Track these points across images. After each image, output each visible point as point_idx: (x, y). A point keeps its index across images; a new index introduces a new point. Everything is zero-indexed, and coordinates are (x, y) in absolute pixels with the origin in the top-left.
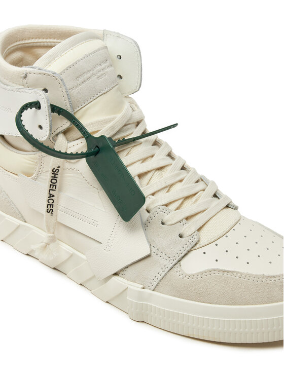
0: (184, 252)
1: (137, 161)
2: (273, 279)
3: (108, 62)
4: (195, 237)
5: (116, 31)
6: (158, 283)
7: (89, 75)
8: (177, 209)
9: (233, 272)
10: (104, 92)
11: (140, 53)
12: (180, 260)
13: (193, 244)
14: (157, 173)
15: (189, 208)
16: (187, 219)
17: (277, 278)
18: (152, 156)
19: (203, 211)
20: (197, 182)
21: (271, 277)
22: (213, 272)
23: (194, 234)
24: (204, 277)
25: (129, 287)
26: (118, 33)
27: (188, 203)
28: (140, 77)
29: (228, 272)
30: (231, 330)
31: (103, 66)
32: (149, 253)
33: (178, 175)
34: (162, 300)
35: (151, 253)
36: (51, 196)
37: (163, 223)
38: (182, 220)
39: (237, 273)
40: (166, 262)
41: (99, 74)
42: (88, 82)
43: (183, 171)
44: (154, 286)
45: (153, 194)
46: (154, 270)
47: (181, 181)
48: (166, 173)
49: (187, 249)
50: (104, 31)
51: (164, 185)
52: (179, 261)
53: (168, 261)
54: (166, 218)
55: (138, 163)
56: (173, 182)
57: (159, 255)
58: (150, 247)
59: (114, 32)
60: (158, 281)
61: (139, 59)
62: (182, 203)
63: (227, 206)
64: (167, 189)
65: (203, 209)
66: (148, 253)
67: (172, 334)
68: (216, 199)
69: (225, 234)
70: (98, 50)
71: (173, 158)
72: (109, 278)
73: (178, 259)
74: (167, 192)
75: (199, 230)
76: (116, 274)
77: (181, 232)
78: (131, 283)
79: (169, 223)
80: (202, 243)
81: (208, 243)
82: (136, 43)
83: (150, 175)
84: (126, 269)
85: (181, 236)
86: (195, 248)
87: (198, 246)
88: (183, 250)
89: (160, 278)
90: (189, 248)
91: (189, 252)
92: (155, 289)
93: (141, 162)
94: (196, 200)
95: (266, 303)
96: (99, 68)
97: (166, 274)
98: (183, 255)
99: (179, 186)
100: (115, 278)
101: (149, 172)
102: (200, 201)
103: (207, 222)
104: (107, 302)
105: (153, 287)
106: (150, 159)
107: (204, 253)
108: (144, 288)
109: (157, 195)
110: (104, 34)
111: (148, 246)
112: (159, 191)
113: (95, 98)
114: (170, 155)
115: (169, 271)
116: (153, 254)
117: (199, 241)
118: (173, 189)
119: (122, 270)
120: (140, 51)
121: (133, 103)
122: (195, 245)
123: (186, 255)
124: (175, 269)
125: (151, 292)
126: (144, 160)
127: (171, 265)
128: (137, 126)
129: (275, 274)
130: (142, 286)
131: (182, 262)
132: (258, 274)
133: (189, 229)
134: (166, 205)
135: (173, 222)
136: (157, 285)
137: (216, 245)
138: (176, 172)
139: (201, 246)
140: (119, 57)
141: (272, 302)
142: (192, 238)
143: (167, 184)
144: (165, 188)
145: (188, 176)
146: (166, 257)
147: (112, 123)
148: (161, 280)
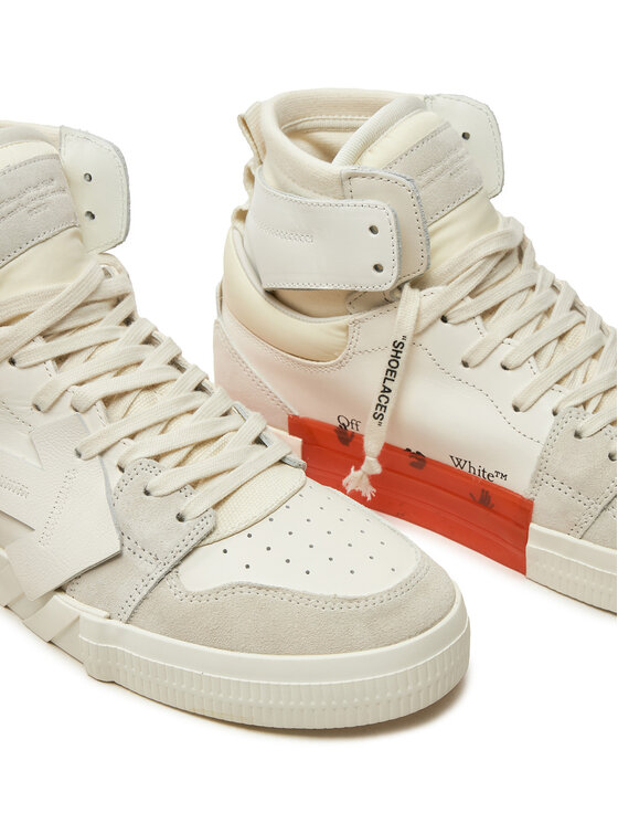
0: (186, 550)
1: (105, 373)
2: (353, 605)
3: (55, 182)
4: (209, 519)
5: (83, 130)
6: (136, 608)
7: (12, 205)
8: (179, 465)
9: (277, 589)
10: (41, 238)
11: (126, 169)
12: (178, 565)
13: (202, 534)
14: (145, 395)
15: (202, 463)
16: (195, 484)
17: (362, 604)
18: (139, 364)
19: (229, 470)
20: (226, 414)
21: (351, 600)
22: (238, 588)
23: (207, 514)
24: (221, 598)
25: (84, 615)
26: (87, 133)
27: (200, 454)
28: (125, 216)
29: (268, 589)
30: (271, 702)
31: (43, 189)
32: (118, 549)
33: (186, 400)
34: (143, 642)
35: (121, 551)
37: (147, 493)
38: (184, 487)
39: (285, 591)
40: (150, 568)
41: (32, 205)
42: (9, 219)
43: (199, 393)
44: (129, 613)
45: (132, 437)
46: (127, 583)
47: (192, 412)
48: (162, 396)
49: (192, 543)
50: (61, 127)
51: (155, 420)
52: (176, 566)
53: (154, 566)
54: (152, 482)
55: (107, 376)
56: (173, 413)
57: (137, 555)
58: (122, 540)
59: (80, 131)
60: (134, 604)
61: (124, 181)
62: (190, 453)
63: (281, 462)
64: (162, 426)
65: (228, 466)
66: (116, 549)
67: (165, 708)
68: (260, 446)
69: (268, 516)
70: (35, 160)
71: (181, 369)
72: (47, 597)
73: (173, 561)
74: (162, 432)
75: (216, 506)
76: (61, 589)
77: (181, 509)
78: (86, 607)
79: (160, 492)
80: (221, 531)
81: (232, 531)
82: (118, 150)
83: (128, 400)
84: (78, 581)
85: (180, 518)
86: (208, 541)
87: (213, 537)
88: (182, 544)
89: (138, 598)
90: (195, 541)
91: (195, 548)
92: (129, 620)
93: (113, 374)
94: (219, 449)
95: (339, 652)
96: (33, 193)
97: (150, 591)
98: (181, 554)
99: (186, 421)
100: (59, 597)
101: (126, 393)
102: (226, 450)
103: (235, 491)
104: (50, 642)
105: (126, 617)
106: (132, 369)
107: (225, 551)
108: (109, 618)
109: (139, 438)
110: (61, 134)
111: (116, 536)
112: (144, 430)
113: (23, 250)
114: (175, 363)
115: (155, 585)
116: (126, 552)
117: (214, 528)
118: (174, 426)
119: (70, 581)
120: (125, 165)
121: (114, 265)
122: (207, 536)
123: (188, 554)
124: (167, 583)
125: (122, 625)
126: (120, 371)
127: (160, 575)
128: (115, 306)
129: (357, 595)
130: (106, 614)
131: (180, 568)
132: (326, 594)
133: (197, 503)
134: (157, 458)
135: (166, 491)
136: (133, 612)
137: (249, 536)
138: (182, 395)
139: (219, 537)
140: (88, 177)
141: (351, 650)
142: (201, 523)
143: (161, 418)
144: (156, 424)
145: (207, 403)
146: (151, 558)
147: (57, 298)
148: (141, 602)
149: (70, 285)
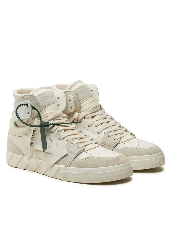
2: (110, 159)
7: (47, 97)
10: (52, 103)
14: (71, 130)
16: (81, 143)
22: (89, 157)
24: (86, 159)
25: (61, 167)
29: (95, 157)
34: (72, 170)
36: (32, 140)
37: (72, 144)
40: (73, 156)
41: (50, 98)
42: (47, 100)
44: (69, 165)
45: (69, 136)
46: (68, 160)
52: (78, 155)
57: (71, 154)
58: (68, 152)
62: (80, 139)
69: (94, 148)
72: (53, 166)
75: (85, 146)
76: (56, 164)
78: (61, 165)
79: (74, 143)
81: (88, 150)
85: (78, 147)
89: (71, 161)
91: (81, 153)
96: (50, 96)
97: (73, 160)
103: (88, 145)
104: (53, 178)
107: (87, 153)
112: (71, 135)
113: (49, 105)
116: (68, 154)
117: (84, 149)
125: (68, 167)
127: (75, 157)
128: (64, 118)
130: (65, 166)
131: (79, 156)
132: (105, 157)
133: (81, 145)
135: (76, 143)
137: (91, 150)
139: (85, 151)
142: (82, 148)
146: (73, 154)
147: (54, 114)
148: (71, 162)
149: (57, 112)
